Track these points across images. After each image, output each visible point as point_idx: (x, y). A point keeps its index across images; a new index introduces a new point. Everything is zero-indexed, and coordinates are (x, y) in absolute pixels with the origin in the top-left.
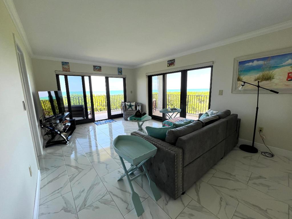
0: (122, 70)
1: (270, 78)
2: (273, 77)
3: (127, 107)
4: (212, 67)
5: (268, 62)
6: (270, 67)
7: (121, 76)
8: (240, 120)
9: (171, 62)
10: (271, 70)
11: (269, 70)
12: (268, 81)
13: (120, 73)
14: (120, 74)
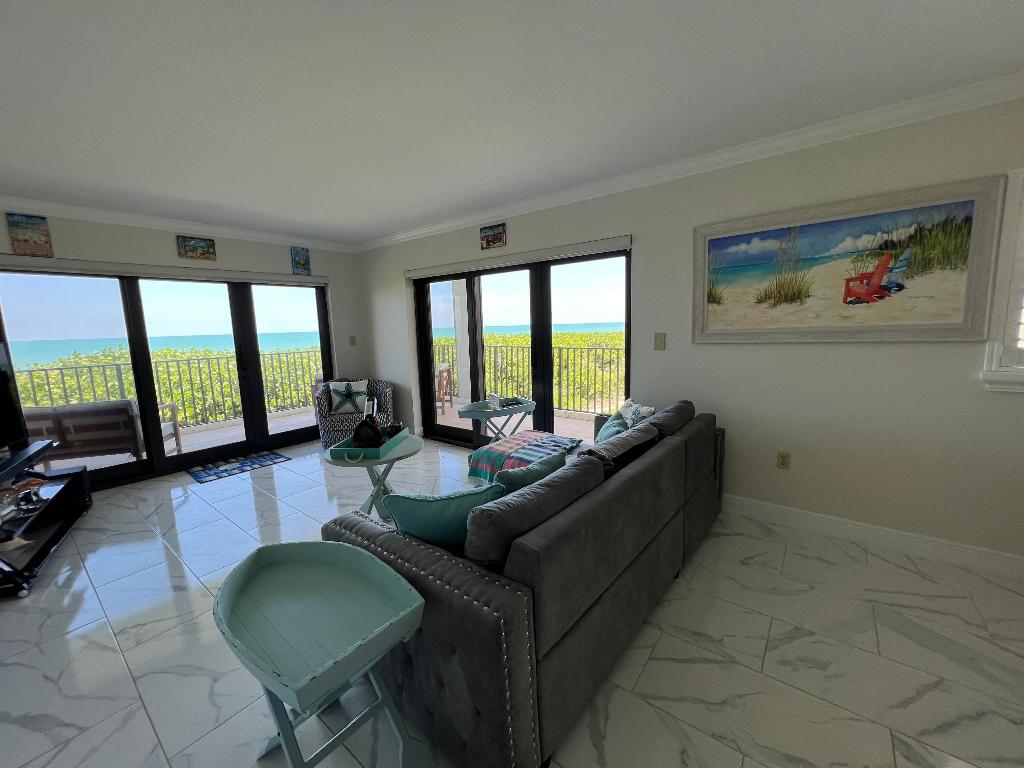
0: (308, 258)
1: (800, 293)
2: (807, 290)
3: (336, 399)
4: (627, 253)
5: (790, 245)
6: (798, 260)
7: (308, 279)
8: (723, 432)
9: (491, 233)
10: (801, 269)
11: (796, 269)
12: (794, 304)
13: (299, 267)
14: (300, 271)
